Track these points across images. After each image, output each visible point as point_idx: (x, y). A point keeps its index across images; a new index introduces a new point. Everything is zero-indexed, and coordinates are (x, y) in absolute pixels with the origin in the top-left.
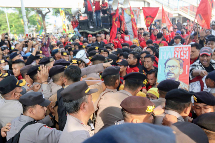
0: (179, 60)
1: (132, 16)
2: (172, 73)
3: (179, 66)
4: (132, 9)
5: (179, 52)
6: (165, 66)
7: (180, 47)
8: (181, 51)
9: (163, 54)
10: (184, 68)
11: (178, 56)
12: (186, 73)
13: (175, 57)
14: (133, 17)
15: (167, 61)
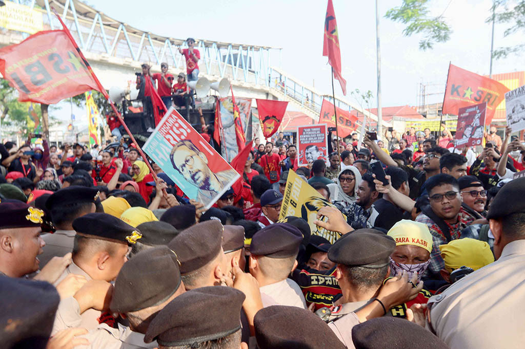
0: (184, 144)
1: (237, 114)
2: (197, 173)
3: (193, 152)
4: (237, 101)
5: (171, 132)
6: (178, 170)
7: (165, 123)
8: (171, 128)
9: (157, 155)
10: (201, 149)
11: (175, 140)
12: (212, 153)
13: (173, 145)
14: (238, 116)
15: (172, 160)
